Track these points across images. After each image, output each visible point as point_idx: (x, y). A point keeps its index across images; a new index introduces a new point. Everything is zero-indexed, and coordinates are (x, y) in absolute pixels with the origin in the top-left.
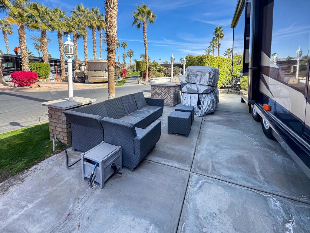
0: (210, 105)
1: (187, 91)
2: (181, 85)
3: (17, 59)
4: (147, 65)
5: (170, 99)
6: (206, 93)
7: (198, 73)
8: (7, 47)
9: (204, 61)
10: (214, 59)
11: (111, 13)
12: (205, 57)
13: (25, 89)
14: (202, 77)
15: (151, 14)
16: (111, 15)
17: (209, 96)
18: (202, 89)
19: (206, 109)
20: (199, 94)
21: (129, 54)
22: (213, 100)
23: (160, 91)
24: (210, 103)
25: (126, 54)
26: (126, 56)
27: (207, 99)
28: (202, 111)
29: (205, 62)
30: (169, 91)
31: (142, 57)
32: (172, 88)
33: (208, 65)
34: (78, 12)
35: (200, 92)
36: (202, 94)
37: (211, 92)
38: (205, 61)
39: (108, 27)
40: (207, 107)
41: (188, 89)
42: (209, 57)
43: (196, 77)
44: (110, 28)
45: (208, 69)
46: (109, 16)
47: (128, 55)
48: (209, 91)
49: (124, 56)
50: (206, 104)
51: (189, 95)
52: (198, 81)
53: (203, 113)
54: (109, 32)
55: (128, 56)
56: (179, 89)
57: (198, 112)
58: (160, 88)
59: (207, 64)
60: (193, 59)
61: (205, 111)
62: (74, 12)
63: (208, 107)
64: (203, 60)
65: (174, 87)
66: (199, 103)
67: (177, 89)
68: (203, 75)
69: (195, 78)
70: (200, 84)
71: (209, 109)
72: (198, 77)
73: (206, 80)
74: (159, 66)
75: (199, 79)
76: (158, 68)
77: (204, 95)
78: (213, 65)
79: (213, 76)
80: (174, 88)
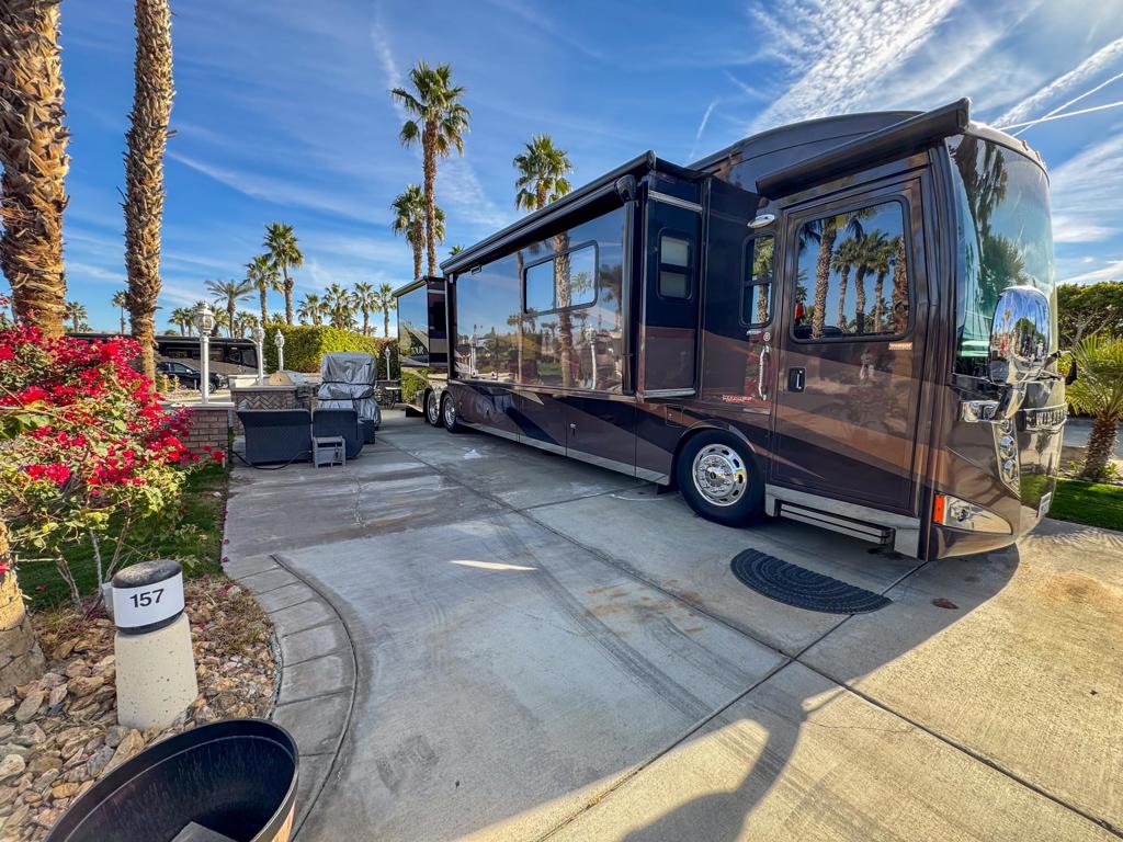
1: (329, 396)
2: (296, 391)
6: (366, 397)
7: (348, 364)
11: (153, 227)
14: (356, 370)
16: (150, 231)
18: (359, 391)
20: (354, 400)
27: (368, 407)
30: (281, 402)
35: (357, 396)
36: (360, 399)
37: (371, 395)
39: (142, 255)
43: (344, 371)
44: (148, 258)
51: (335, 403)
52: (350, 379)
54: (147, 267)
68: (358, 368)
69: (342, 374)
70: (354, 382)
72: (349, 372)
73: (364, 376)
75: (350, 375)
77: (362, 401)
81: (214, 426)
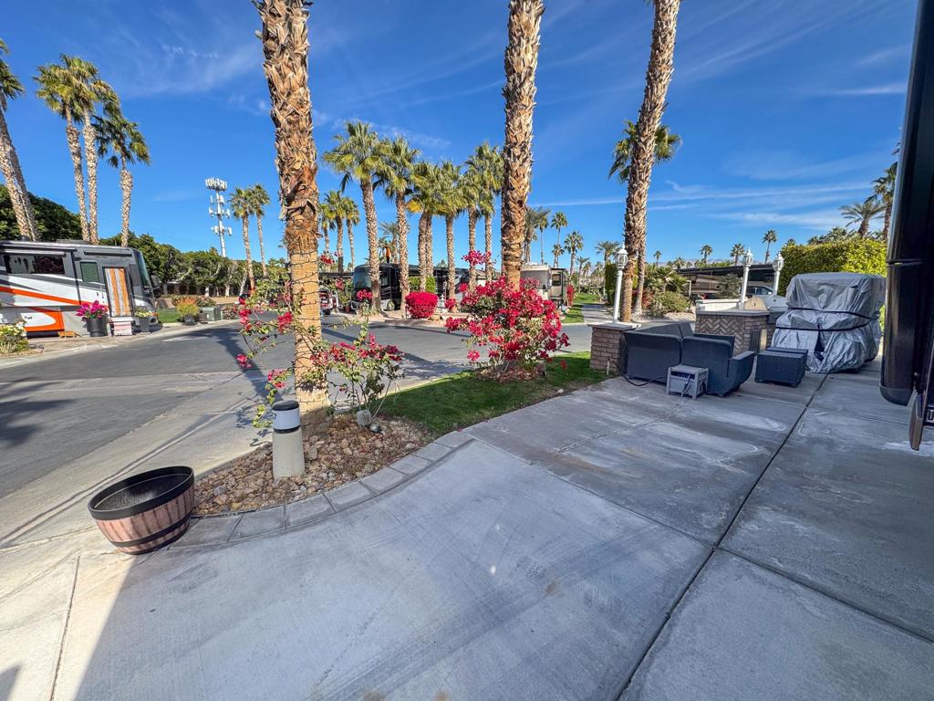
0: (849, 352)
1: (789, 324)
2: (768, 316)
3: (393, 270)
4: (643, 273)
5: (739, 343)
6: (840, 329)
7: (822, 287)
8: (352, 249)
9: (841, 258)
10: (879, 251)
11: (641, 189)
12: (845, 248)
13: (424, 322)
14: (833, 295)
15: (667, 137)
17: (849, 335)
18: (831, 321)
19: (838, 360)
20: (820, 331)
21: (570, 245)
22: (860, 343)
23: (718, 326)
24: (850, 349)
25: (563, 245)
26: (562, 251)
27: (841, 341)
28: (826, 363)
29: (844, 262)
31: (605, 251)
32: (748, 320)
33: (856, 267)
34: (477, 162)
35: (826, 327)
36: (830, 330)
37: (854, 328)
38: (846, 258)
39: (632, 213)
40: (841, 356)
41: (793, 320)
42: (858, 247)
43: (817, 296)
44: (635, 215)
45: (850, 278)
46: (636, 193)
47: (566, 247)
48: (850, 326)
49: (557, 251)
50: (837, 350)
51: (794, 333)
52: (822, 305)
53: (829, 367)
55: (566, 251)
56: (763, 323)
57: (815, 365)
58: (718, 321)
59: (853, 267)
60: (804, 255)
61: (835, 363)
62: (471, 163)
63: (844, 356)
64: (837, 256)
65: (753, 317)
66: (819, 347)
67: (758, 323)
68: (836, 292)
69: (813, 299)
70: (826, 310)
71: (845, 361)
72: (823, 297)
73: (844, 302)
74: (671, 276)
75: (824, 300)
76: (668, 279)
77: (835, 334)
78: (875, 267)
79: (864, 293)
80: (752, 320)
81: (611, 341)
